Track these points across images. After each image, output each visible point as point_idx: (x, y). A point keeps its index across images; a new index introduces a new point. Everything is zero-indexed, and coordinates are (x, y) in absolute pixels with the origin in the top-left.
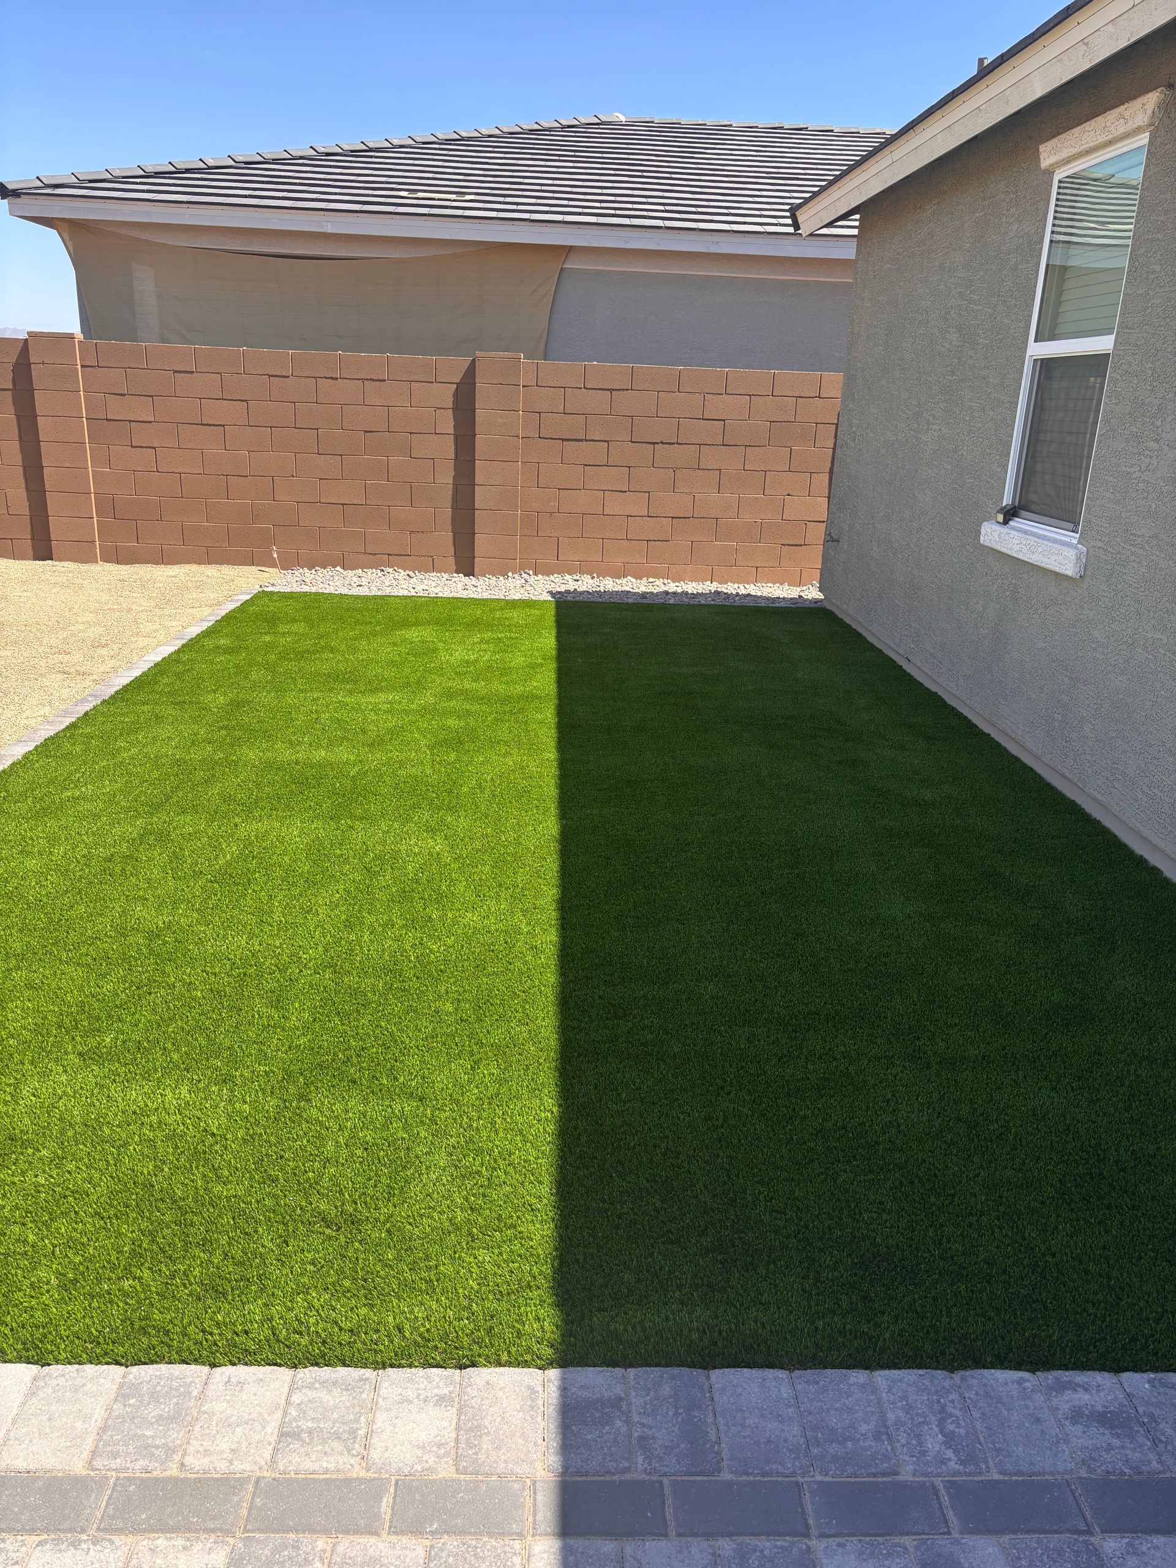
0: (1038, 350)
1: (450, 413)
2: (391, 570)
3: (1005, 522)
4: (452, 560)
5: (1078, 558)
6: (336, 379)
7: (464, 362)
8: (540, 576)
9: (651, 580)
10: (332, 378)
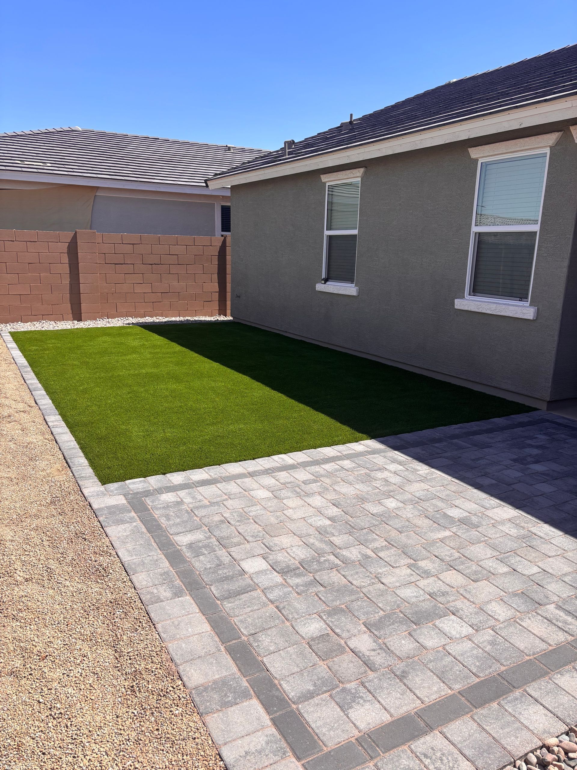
0: (327, 233)
1: (66, 254)
2: (44, 321)
3: (325, 283)
4: (71, 315)
5: (357, 290)
6: (14, 241)
7: (72, 234)
8: (110, 319)
9: (158, 317)
10: (11, 241)
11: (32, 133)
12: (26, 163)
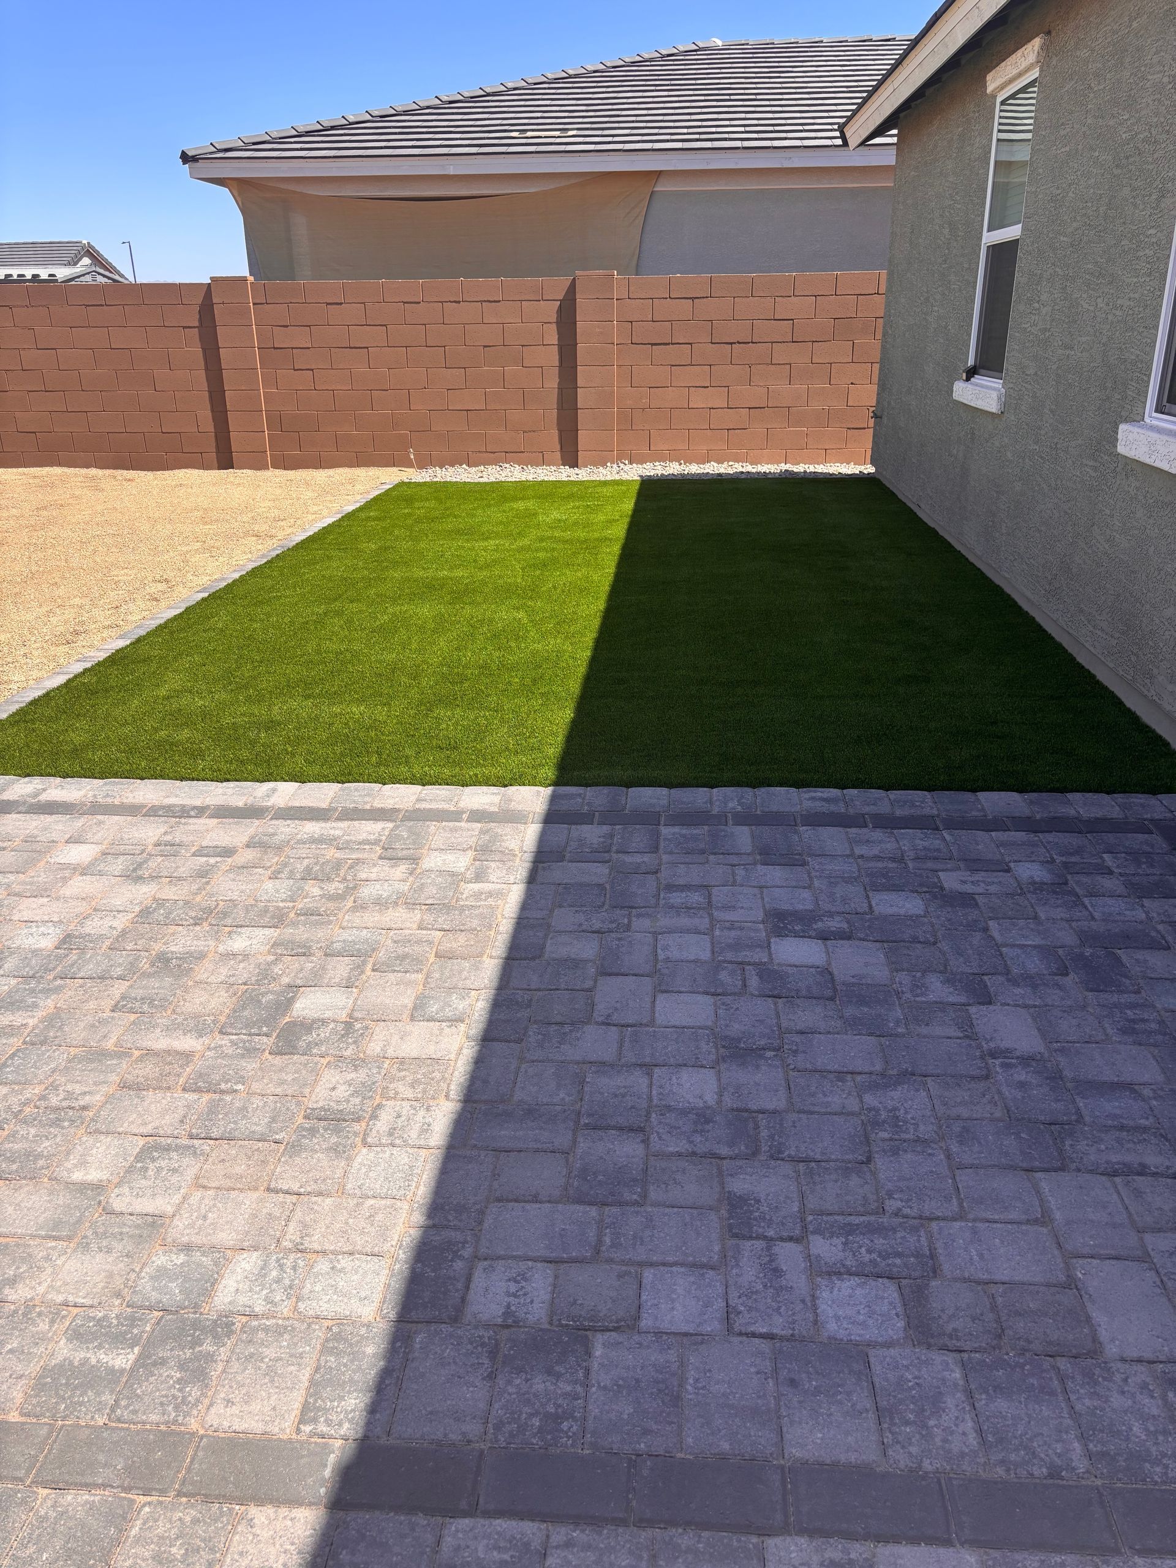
0: (990, 238)
1: (554, 326)
2: (508, 466)
3: (968, 379)
4: (558, 454)
5: (999, 398)
6: (459, 302)
7: (566, 281)
8: (634, 465)
9: (731, 463)
10: (455, 302)
11: (602, 67)
12: (529, 134)
